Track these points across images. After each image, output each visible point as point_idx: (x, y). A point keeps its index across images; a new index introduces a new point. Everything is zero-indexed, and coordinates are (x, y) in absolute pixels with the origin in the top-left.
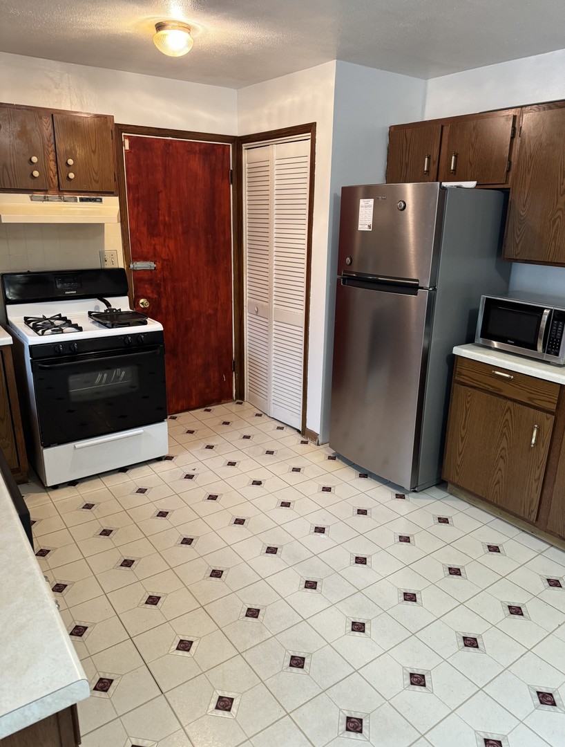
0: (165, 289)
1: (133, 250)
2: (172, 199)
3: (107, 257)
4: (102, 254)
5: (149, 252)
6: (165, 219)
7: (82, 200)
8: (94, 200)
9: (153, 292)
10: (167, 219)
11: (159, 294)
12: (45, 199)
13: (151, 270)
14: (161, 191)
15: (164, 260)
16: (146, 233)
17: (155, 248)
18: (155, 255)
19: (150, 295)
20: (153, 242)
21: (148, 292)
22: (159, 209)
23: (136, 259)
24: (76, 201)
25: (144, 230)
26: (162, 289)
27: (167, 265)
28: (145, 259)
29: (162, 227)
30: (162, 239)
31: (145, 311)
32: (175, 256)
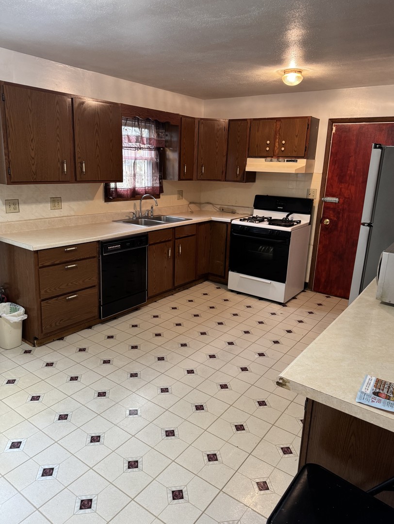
0: (343, 216)
1: (327, 189)
2: (358, 161)
3: (311, 192)
4: (308, 190)
5: (336, 192)
6: (351, 173)
7: (287, 161)
8: (293, 161)
9: (334, 216)
10: (353, 172)
11: (338, 218)
12: (271, 161)
13: (336, 203)
14: (352, 156)
15: (345, 198)
16: (337, 180)
17: (341, 190)
18: (340, 194)
19: (332, 218)
20: (341, 186)
21: (331, 215)
22: (348, 167)
23: (327, 196)
24: (284, 161)
25: (336, 179)
26: (341, 216)
27: (347, 201)
28: (333, 196)
29: (348, 177)
30: (347, 185)
31: (327, 227)
32: (354, 196)
